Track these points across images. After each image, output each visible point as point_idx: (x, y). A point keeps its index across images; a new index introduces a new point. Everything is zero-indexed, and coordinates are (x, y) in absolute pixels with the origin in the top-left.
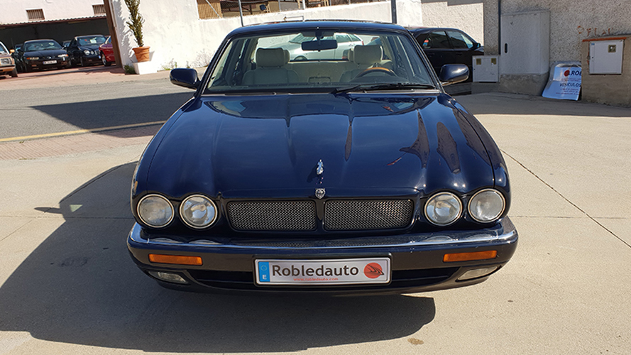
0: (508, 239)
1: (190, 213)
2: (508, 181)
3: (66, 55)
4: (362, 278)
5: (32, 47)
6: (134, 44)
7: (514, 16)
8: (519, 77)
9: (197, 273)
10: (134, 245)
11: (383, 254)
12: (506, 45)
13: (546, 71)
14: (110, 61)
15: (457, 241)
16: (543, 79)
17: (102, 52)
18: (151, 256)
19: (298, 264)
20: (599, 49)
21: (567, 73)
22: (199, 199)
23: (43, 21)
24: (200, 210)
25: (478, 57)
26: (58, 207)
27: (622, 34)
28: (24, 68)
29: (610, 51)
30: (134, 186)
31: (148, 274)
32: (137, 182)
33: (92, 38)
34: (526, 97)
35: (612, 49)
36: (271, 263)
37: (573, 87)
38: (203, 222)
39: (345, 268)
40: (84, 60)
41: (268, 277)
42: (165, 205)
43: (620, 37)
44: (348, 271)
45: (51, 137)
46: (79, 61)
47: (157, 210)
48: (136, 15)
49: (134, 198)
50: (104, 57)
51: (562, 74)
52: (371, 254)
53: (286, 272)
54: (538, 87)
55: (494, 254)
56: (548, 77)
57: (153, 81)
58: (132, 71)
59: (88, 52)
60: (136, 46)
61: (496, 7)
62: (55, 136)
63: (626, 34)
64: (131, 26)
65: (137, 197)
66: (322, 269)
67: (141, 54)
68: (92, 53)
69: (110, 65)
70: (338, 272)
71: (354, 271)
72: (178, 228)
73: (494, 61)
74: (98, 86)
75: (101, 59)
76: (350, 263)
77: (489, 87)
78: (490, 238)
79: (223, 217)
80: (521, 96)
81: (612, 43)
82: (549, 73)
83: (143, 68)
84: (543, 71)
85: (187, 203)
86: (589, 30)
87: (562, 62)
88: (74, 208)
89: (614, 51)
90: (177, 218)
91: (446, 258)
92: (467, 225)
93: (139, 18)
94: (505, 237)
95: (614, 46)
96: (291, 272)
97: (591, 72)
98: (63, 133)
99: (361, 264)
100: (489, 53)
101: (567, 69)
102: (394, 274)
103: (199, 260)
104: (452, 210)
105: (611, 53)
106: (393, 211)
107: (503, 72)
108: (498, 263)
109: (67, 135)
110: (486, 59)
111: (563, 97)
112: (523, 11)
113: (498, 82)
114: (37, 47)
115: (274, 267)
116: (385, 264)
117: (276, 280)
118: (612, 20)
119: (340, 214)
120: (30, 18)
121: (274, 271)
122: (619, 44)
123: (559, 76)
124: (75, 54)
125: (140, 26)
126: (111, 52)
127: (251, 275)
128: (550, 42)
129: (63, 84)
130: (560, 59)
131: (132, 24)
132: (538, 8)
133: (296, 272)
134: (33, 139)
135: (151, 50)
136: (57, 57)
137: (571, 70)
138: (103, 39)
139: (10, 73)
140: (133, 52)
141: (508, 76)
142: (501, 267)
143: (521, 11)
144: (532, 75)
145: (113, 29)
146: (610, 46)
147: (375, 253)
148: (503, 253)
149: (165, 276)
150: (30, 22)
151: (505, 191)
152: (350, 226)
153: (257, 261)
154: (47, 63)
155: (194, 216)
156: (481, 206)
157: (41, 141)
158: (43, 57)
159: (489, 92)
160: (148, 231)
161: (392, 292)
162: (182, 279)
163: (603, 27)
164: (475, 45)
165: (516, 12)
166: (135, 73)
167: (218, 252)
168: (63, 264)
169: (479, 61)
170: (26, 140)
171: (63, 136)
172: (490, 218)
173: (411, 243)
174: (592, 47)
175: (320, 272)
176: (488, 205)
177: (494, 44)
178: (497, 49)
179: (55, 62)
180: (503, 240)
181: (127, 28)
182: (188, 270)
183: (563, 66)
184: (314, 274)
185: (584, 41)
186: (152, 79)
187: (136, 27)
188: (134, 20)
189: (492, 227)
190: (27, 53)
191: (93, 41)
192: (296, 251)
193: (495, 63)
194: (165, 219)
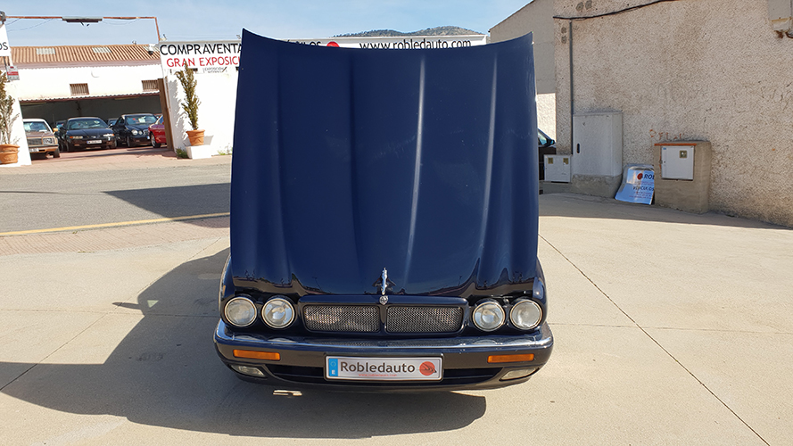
0: (545, 345)
1: (271, 314)
2: (544, 293)
3: (112, 135)
4: (418, 375)
5: (76, 125)
6: (188, 127)
7: (586, 116)
8: (591, 178)
9: (276, 368)
10: (220, 341)
11: (437, 354)
12: (578, 145)
13: (619, 173)
14: (160, 142)
15: (502, 344)
16: (616, 181)
17: (152, 133)
18: (236, 351)
19: (363, 361)
20: (670, 153)
21: (640, 176)
22: (278, 302)
23: (88, 96)
24: (279, 312)
25: (550, 156)
26: (136, 303)
27: (693, 140)
28: (65, 147)
29: (681, 156)
30: (222, 289)
31: (231, 368)
32: (225, 287)
33: (140, 117)
34: (598, 199)
35: (683, 155)
36: (340, 360)
37: (646, 191)
38: (282, 322)
39: (404, 366)
40: (131, 140)
41: (337, 372)
42: (248, 306)
43: (690, 143)
44: (406, 369)
45: (105, 228)
46: (126, 141)
47: (242, 311)
48: (191, 96)
49: (222, 300)
50: (153, 138)
51: (635, 177)
52: (426, 354)
53: (352, 368)
54: (611, 189)
55: (532, 357)
56: (621, 179)
57: (208, 167)
58: (184, 155)
59: (135, 132)
60: (190, 128)
61: (569, 106)
62: (109, 227)
63: (697, 140)
64: (186, 108)
65: (225, 300)
66: (384, 366)
67: (194, 137)
68: (141, 133)
69: (159, 147)
70: (397, 370)
71: (411, 369)
72: (259, 328)
73: (566, 161)
74: (148, 171)
75: (150, 140)
76: (408, 362)
77: (561, 187)
78: (529, 343)
79: (300, 318)
80: (593, 198)
81: (683, 148)
82: (622, 175)
83: (196, 152)
84: (616, 173)
85: (268, 306)
86: (661, 134)
87: (635, 165)
88: (152, 303)
89: (685, 156)
90: (259, 318)
91: (490, 359)
92: (509, 331)
93: (195, 100)
94: (542, 342)
95: (685, 152)
96: (357, 368)
97: (664, 176)
98: (117, 224)
99: (417, 362)
100: (563, 153)
101: (641, 172)
102: (446, 372)
103: (277, 356)
104: (496, 318)
105: (682, 159)
106: (445, 318)
107: (574, 172)
108: (535, 366)
109: (121, 226)
110: (558, 159)
111: (636, 200)
112: (596, 111)
113: (571, 183)
114: (82, 125)
115: (342, 363)
116: (437, 363)
117: (343, 375)
118: (682, 126)
119: (399, 318)
120: (73, 93)
121: (342, 367)
122: (690, 150)
123: (632, 179)
124: (121, 133)
125: (196, 108)
126: (163, 133)
127: (321, 371)
128: (623, 144)
129: (111, 167)
130: (633, 161)
131: (187, 105)
132: (610, 110)
133: (361, 368)
134: (87, 229)
135: (206, 134)
136: (102, 136)
137: (643, 173)
138: (153, 118)
139: (51, 153)
140: (187, 135)
141: (579, 177)
142: (538, 369)
143: (594, 111)
144: (604, 177)
145: (167, 110)
146: (681, 152)
147: (430, 354)
148: (539, 358)
149: (244, 369)
150: (75, 97)
151: (542, 303)
152: (409, 328)
153: (327, 358)
154: (91, 142)
155: (274, 317)
156: (522, 314)
157: (95, 232)
158: (87, 136)
159: (560, 192)
160: (232, 329)
161: (444, 389)
162: (260, 373)
163: (674, 132)
164: (549, 141)
165: (589, 112)
166: (188, 158)
167: (294, 349)
168: (140, 359)
169: (551, 161)
170: (79, 230)
171: (117, 227)
172: (530, 325)
173: (461, 346)
174: (663, 151)
175: (381, 369)
176: (527, 314)
177: (566, 143)
178: (569, 148)
179: (100, 142)
180: (540, 345)
181: (182, 110)
182: (266, 365)
183: (637, 169)
184: (377, 370)
185: (656, 145)
186: (207, 165)
187: (192, 109)
188: (190, 101)
189: (531, 333)
190: (71, 131)
191: (142, 120)
192: (361, 351)
193: (567, 163)
194: (249, 319)
